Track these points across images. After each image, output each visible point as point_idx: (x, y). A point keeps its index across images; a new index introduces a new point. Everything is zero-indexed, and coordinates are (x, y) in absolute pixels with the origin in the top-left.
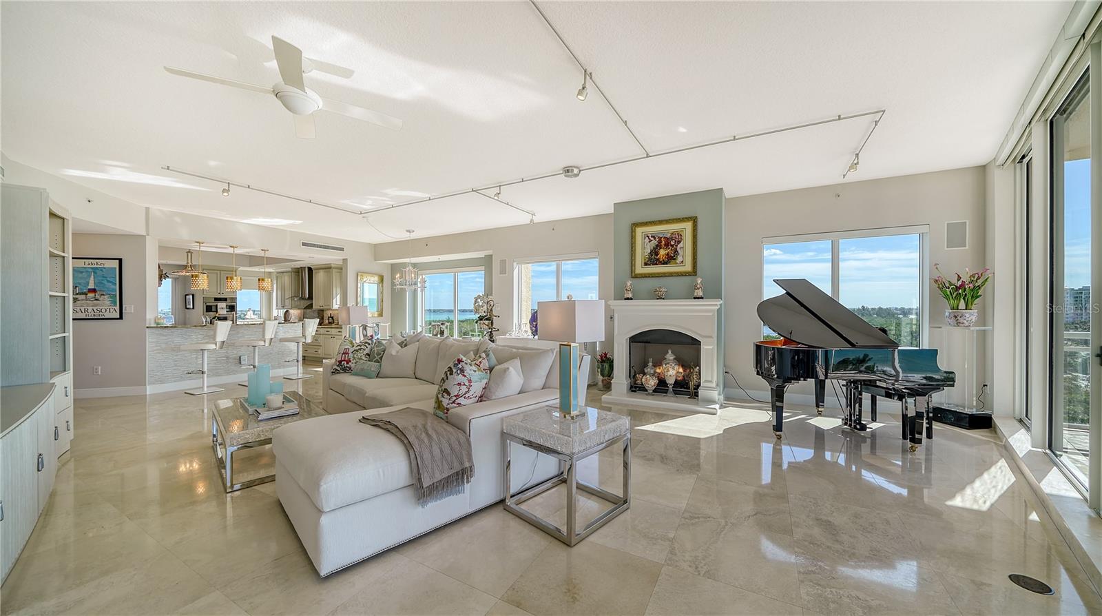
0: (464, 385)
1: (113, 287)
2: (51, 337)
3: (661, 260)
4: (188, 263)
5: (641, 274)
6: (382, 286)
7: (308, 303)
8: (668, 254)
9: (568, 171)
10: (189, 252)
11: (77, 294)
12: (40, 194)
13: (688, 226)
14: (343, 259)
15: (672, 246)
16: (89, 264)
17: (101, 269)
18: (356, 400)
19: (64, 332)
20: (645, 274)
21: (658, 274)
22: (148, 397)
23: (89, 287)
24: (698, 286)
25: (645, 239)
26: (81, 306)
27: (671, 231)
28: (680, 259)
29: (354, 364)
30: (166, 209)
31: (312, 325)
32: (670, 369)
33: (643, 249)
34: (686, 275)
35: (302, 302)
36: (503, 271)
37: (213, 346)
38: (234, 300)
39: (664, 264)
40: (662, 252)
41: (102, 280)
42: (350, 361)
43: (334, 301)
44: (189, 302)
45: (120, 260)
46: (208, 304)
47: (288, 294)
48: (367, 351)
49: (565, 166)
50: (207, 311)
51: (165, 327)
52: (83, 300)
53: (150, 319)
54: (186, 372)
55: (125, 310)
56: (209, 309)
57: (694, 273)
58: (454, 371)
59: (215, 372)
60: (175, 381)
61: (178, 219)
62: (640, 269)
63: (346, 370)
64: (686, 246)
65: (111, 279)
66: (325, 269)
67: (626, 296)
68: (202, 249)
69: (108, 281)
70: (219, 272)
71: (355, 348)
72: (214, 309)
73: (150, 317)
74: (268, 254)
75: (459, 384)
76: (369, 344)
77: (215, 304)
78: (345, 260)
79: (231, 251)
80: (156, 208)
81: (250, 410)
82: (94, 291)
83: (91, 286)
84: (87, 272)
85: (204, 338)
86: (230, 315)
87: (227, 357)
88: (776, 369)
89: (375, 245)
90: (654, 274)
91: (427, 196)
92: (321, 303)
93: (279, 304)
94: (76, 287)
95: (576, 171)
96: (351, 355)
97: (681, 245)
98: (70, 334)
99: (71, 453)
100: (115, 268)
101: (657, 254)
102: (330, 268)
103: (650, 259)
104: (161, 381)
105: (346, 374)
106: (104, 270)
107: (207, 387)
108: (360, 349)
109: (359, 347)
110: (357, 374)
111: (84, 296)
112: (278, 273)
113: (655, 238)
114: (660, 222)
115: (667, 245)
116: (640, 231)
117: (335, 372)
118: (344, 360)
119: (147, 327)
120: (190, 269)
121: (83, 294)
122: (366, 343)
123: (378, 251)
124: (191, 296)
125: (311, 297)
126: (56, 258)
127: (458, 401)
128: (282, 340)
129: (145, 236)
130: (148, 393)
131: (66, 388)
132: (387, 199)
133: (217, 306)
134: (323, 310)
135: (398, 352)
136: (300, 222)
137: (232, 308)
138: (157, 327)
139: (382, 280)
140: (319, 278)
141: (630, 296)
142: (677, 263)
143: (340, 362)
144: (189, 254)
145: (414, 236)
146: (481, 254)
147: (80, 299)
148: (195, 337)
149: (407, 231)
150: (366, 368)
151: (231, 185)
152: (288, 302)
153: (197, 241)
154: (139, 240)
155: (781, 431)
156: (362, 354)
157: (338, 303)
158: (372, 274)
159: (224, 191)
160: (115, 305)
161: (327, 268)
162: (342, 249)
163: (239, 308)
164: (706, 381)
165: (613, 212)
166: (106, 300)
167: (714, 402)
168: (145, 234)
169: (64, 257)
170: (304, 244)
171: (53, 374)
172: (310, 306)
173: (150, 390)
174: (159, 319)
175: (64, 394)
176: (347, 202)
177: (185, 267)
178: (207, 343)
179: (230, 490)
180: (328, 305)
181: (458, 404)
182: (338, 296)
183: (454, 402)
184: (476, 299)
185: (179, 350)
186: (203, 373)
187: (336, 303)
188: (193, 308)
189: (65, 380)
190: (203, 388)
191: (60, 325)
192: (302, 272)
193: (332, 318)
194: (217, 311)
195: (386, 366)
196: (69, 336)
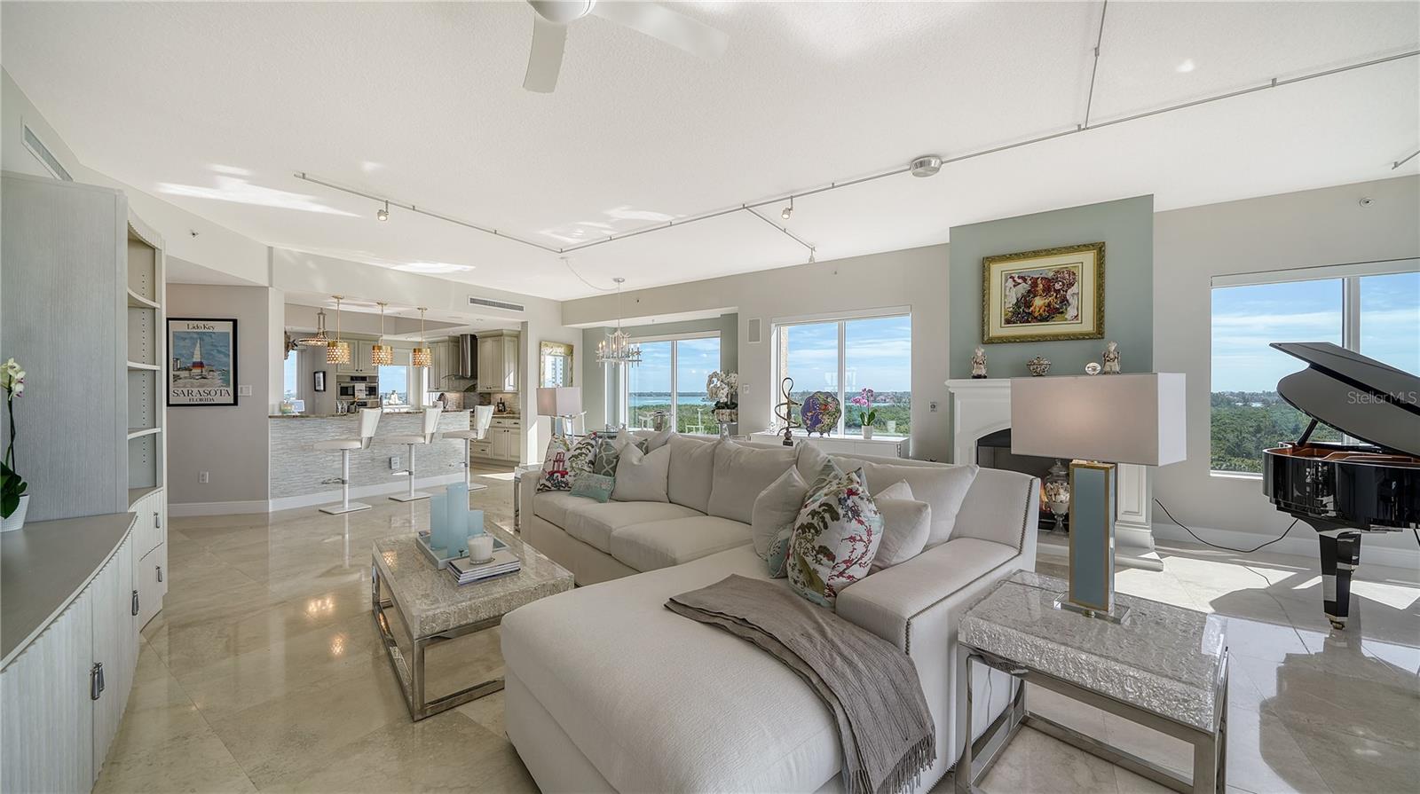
0: (861, 540)
1: (225, 359)
2: (130, 437)
3: (1036, 314)
4: (319, 328)
5: (999, 338)
6: (572, 360)
7: (470, 383)
8: (1049, 305)
9: (921, 165)
10: (321, 313)
11: (179, 370)
12: (113, 199)
13: (1088, 258)
14: (523, 323)
15: (1057, 291)
16: (194, 328)
17: (210, 335)
18: (589, 540)
19: (155, 427)
20: (1006, 337)
21: (1031, 336)
22: (270, 515)
23: (194, 360)
24: (1112, 356)
25: (1006, 281)
26: (184, 387)
27: (1055, 268)
28: (1071, 312)
29: (572, 478)
30: (296, 250)
31: (486, 414)
32: (1061, 491)
33: (1003, 296)
34: (1084, 339)
35: (462, 382)
36: (754, 335)
37: (358, 445)
38: (374, 379)
39: (1040, 321)
40: (1039, 302)
41: (213, 350)
42: (567, 473)
43: (507, 380)
44: (319, 382)
45: (235, 322)
46: (342, 385)
47: (444, 372)
48: (590, 457)
49: (916, 156)
50: (341, 395)
51: (294, 416)
52: (185, 378)
53: (273, 405)
54: (322, 480)
55: (241, 392)
56: (344, 391)
57: (1099, 333)
58: (841, 512)
59: (358, 481)
60: (306, 493)
61: (311, 264)
62: (997, 328)
63: (560, 486)
64: (1083, 294)
65: (223, 349)
66: (494, 336)
67: (975, 372)
68: (342, 307)
69: (219, 352)
70: (356, 342)
71: (572, 452)
72: (350, 392)
73: (273, 401)
74: (428, 316)
75: (852, 539)
76: (593, 447)
77: (352, 385)
78: (524, 324)
79: (377, 310)
80: (281, 247)
81: (440, 561)
82: (201, 365)
83: (197, 358)
84: (191, 338)
85: (342, 433)
86: (371, 400)
87: (373, 460)
88: (1335, 502)
89: (563, 303)
90: (1024, 336)
91: (667, 218)
92: (489, 383)
93: (432, 386)
94: (177, 359)
95: (934, 163)
96: (567, 464)
97: (1074, 289)
98: (163, 430)
99: (164, 617)
100: (228, 333)
101: (1028, 304)
102: (501, 335)
103: (1016, 313)
104: (286, 493)
105: (560, 493)
106: (213, 335)
107: (350, 501)
108: (581, 454)
109: (579, 451)
110: (580, 494)
111: (187, 372)
112: (430, 343)
113: (1025, 280)
114: (1036, 254)
115: (1047, 290)
116: (997, 270)
117: (543, 489)
118: (556, 472)
119: (270, 417)
120: (322, 336)
121: (186, 369)
122: (588, 444)
123: (567, 310)
124: (322, 374)
125: (474, 376)
126: (143, 310)
127: (849, 572)
128: (446, 436)
129: (267, 288)
130: (270, 511)
131: (157, 514)
132: (607, 226)
133: (354, 387)
134: (490, 394)
135: (640, 460)
136: (473, 267)
137: (372, 391)
138: (282, 417)
139: (572, 352)
140: (486, 349)
141: (983, 372)
142: (1066, 320)
143: (552, 474)
144: (322, 317)
145: (624, 287)
146: (715, 313)
147: (181, 376)
148: (330, 431)
149: (615, 280)
150: (593, 484)
151: (389, 205)
152: (444, 383)
153: (336, 295)
154: (259, 292)
155: (1347, 616)
156: (583, 463)
157: (512, 383)
158: (558, 343)
159: (380, 213)
160: (228, 385)
161: (497, 336)
162: (521, 308)
163: (381, 391)
164: (1126, 512)
165: (948, 241)
166: (216, 379)
167: (1145, 548)
168: (267, 285)
169: (154, 309)
170: (473, 301)
171: (136, 493)
172: (473, 388)
173: (273, 506)
174: (285, 405)
175: (153, 525)
176: (546, 232)
177: (315, 335)
178: (346, 439)
179: (420, 717)
180: (499, 387)
181: (849, 577)
182: (512, 374)
183: (841, 574)
184: (711, 377)
185: (313, 450)
186: (343, 482)
187: (509, 384)
188: (324, 390)
189: (154, 504)
190: (342, 502)
191: (147, 415)
192: (463, 341)
193: (503, 404)
194: (354, 395)
195: (624, 481)
196: (161, 433)
